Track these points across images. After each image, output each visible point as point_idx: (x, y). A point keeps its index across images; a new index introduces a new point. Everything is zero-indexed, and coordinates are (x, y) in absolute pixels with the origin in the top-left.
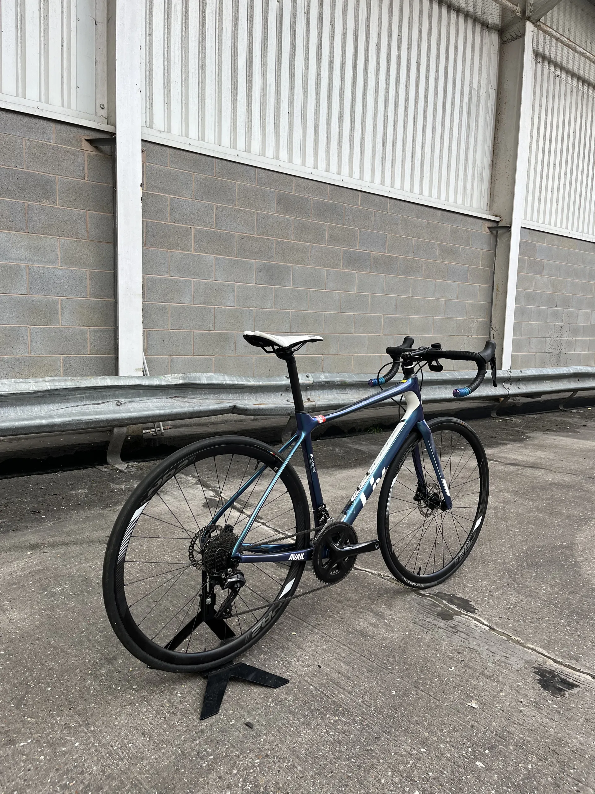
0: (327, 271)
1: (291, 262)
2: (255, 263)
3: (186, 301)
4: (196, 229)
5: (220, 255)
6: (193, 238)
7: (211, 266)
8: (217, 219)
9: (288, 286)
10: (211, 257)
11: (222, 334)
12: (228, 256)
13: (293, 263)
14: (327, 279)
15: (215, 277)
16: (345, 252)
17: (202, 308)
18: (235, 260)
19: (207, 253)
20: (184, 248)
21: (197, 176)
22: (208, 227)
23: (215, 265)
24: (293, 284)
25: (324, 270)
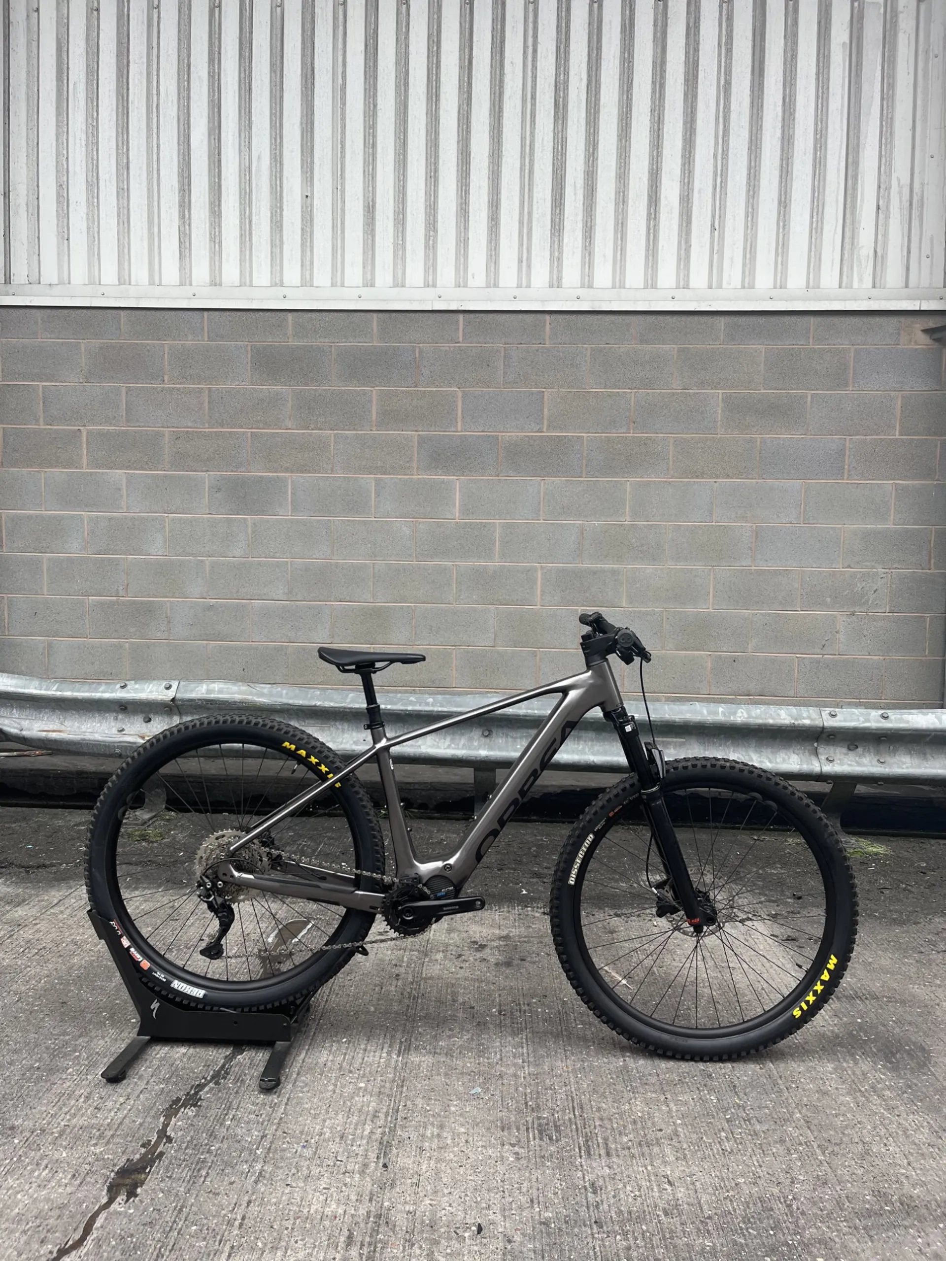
0: (378, 481)
1: (287, 470)
2: (207, 477)
3: (74, 548)
4: (89, 433)
5: (136, 469)
6: (85, 446)
7: (119, 489)
8: (128, 410)
9: (284, 514)
10: (119, 475)
11: (142, 603)
12: (151, 470)
13: (292, 472)
14: (378, 495)
15: (128, 508)
16: (422, 441)
17: (103, 560)
18: (165, 476)
19: (111, 468)
20: (70, 463)
21: (87, 345)
22: (111, 425)
23: (127, 486)
24: (295, 509)
25: (368, 480)
